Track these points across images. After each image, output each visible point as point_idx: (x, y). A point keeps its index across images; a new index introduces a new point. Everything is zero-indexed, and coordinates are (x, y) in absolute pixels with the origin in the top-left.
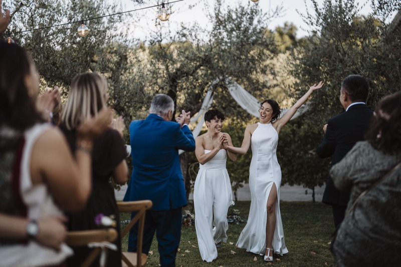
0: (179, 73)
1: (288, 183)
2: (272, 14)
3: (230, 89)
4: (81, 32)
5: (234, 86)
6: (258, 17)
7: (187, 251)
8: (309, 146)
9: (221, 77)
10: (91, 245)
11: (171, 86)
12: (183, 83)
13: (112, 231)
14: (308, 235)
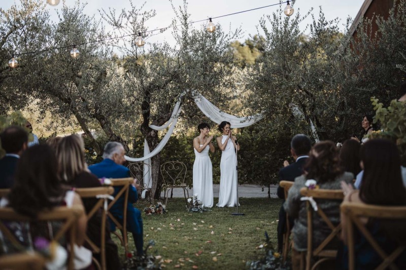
0: (152, 86)
1: (247, 182)
2: (232, 36)
3: (196, 100)
4: (73, 54)
5: (199, 97)
6: (220, 38)
7: (159, 229)
8: (265, 150)
9: (188, 90)
10: (98, 196)
11: (145, 98)
12: (155, 95)
13: (111, 189)
14: (257, 218)
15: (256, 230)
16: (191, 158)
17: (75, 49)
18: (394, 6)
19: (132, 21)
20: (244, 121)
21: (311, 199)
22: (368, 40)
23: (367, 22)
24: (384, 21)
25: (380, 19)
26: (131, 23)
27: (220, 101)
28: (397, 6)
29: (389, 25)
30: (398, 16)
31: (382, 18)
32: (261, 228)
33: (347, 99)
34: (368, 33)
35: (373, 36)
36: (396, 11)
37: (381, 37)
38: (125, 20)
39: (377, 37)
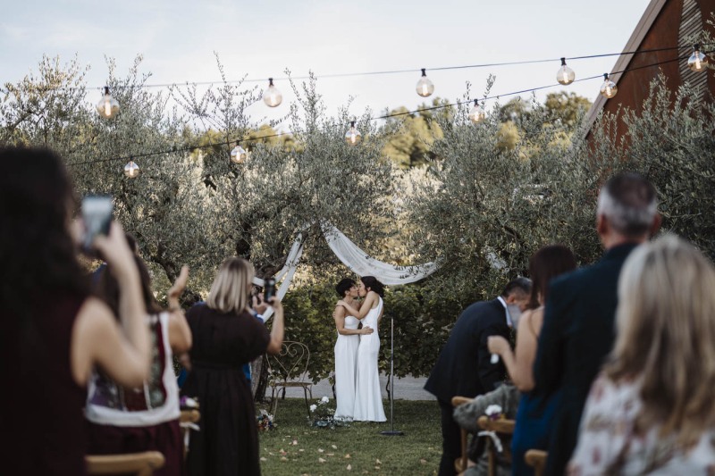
0: (255, 215)
1: (411, 373)
3: (327, 238)
4: (128, 171)
5: (332, 234)
7: (263, 458)
8: (443, 320)
9: (314, 222)
11: (243, 234)
12: (263, 228)
13: (196, 413)
15: (420, 465)
16: (317, 332)
17: (132, 163)
18: (651, 95)
19: (224, 108)
20: (406, 276)
21: (492, 434)
22: (611, 149)
23: (610, 117)
24: (636, 118)
25: (630, 114)
26: (223, 111)
27: (367, 237)
28: (656, 95)
29: (644, 124)
30: (658, 111)
31: (633, 112)
32: (428, 460)
33: (574, 245)
34: (611, 137)
35: (618, 143)
36: (654, 103)
37: (631, 145)
38: (212, 106)
39: (624, 144)
